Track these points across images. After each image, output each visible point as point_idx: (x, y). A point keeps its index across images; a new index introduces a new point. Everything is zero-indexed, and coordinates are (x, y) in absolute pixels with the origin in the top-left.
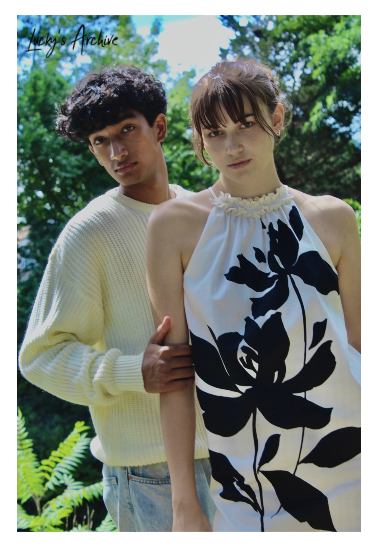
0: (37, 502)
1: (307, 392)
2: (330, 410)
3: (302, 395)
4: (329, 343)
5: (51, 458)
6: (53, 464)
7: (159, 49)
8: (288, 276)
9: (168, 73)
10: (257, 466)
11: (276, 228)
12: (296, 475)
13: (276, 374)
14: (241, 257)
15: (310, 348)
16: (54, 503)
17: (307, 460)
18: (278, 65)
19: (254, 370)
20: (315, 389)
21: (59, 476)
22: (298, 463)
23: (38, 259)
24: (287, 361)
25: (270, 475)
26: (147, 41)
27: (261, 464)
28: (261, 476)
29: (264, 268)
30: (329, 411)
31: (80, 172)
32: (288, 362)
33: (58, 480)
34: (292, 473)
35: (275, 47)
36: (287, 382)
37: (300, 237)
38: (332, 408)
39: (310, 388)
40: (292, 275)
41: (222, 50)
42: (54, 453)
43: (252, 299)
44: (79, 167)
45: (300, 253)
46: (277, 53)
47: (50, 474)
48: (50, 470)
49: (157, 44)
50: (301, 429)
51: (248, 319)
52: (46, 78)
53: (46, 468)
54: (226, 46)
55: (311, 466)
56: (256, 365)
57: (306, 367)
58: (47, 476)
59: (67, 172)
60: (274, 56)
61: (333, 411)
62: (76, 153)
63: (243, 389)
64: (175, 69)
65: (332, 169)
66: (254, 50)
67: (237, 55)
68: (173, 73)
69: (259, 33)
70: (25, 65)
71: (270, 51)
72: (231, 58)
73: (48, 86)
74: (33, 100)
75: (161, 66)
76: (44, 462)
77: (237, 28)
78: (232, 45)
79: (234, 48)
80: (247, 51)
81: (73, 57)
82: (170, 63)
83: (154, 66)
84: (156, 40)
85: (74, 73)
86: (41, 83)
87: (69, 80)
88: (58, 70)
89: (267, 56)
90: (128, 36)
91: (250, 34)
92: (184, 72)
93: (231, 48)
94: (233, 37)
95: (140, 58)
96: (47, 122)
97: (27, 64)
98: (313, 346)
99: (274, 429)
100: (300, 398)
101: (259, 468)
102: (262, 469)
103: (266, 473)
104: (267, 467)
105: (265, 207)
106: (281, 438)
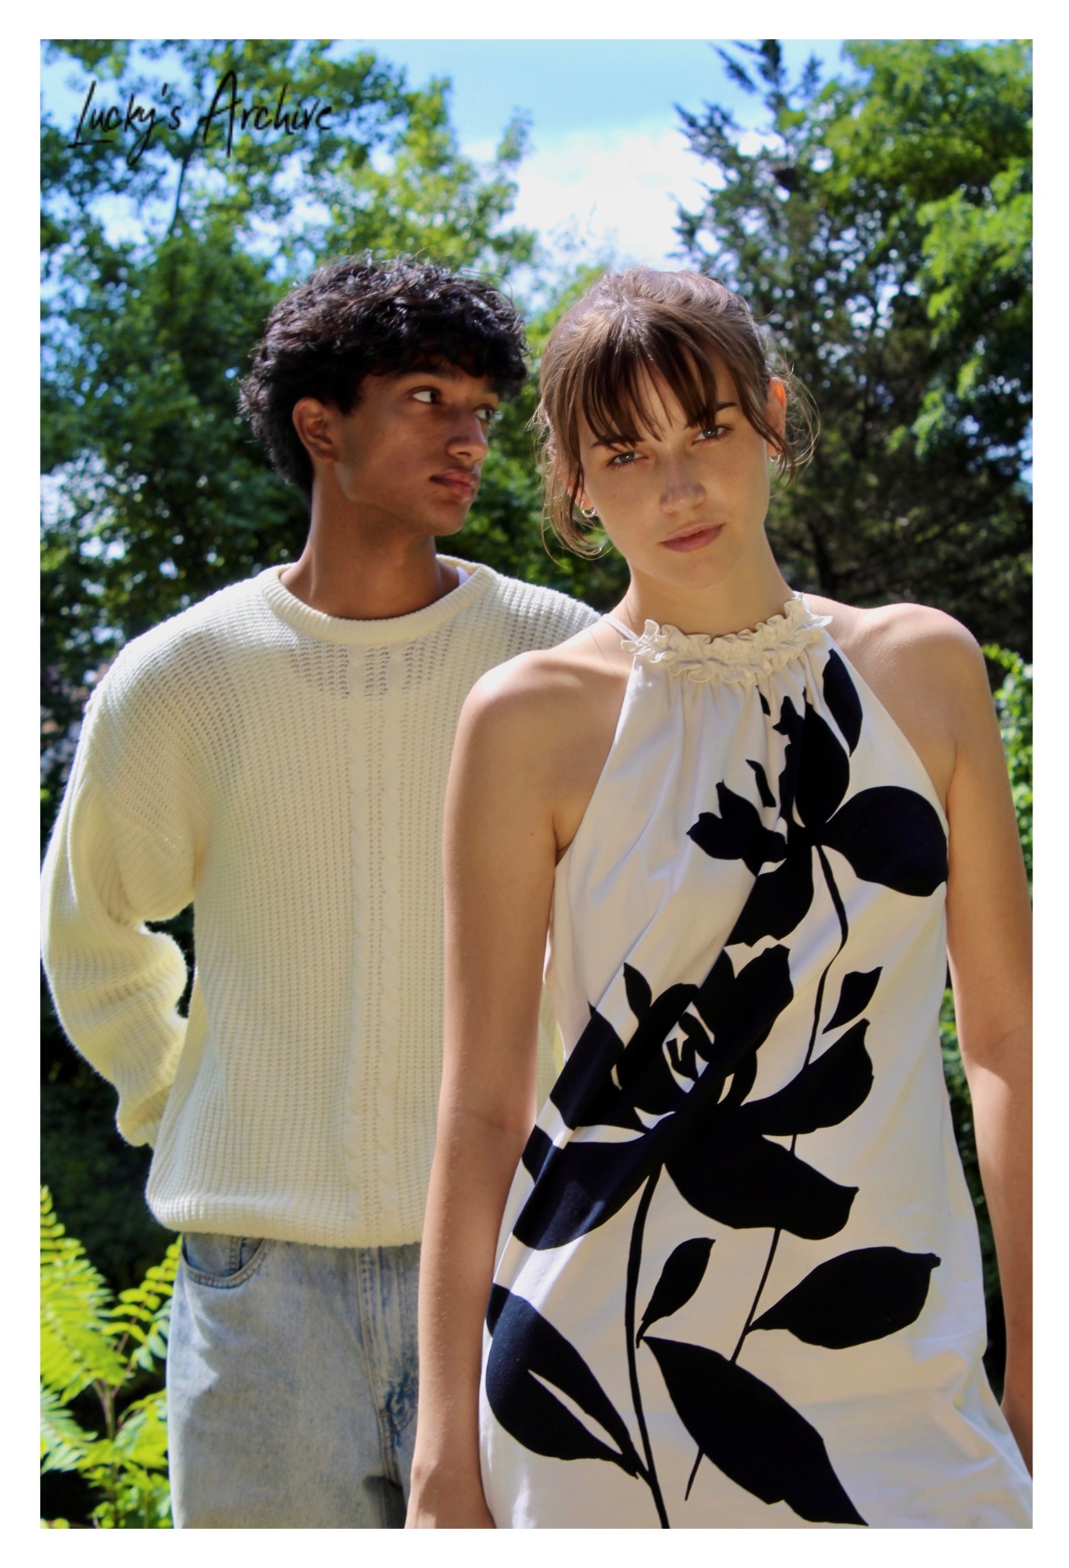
0: (107, 1402)
1: (799, 1137)
2: (850, 1193)
3: (784, 1141)
5: (146, 1285)
6: (153, 1302)
7: (520, 201)
8: (814, 848)
9: (535, 267)
10: (638, 1323)
12: (739, 1362)
13: (729, 1081)
14: (721, 790)
15: (826, 1030)
16: (149, 1406)
17: (771, 1320)
18: (835, 267)
19: (692, 1075)
20: (820, 1132)
22: (748, 1329)
24: (763, 1054)
25: (670, 1355)
26: (486, 179)
27: (649, 1318)
28: (644, 1353)
30: (847, 1194)
32: (765, 1055)
34: (728, 1357)
35: (830, 217)
36: (749, 1105)
37: (853, 740)
39: (809, 1129)
40: (825, 849)
41: (684, 217)
42: (153, 1273)
46: (835, 234)
47: (144, 1326)
48: (145, 1316)
49: (514, 187)
50: (772, 1231)
52: (203, 259)
53: (132, 1311)
54: (697, 206)
55: (783, 1337)
56: (701, 1066)
57: (810, 1073)
58: (135, 1332)
59: (242, 514)
60: (827, 241)
61: (858, 1196)
63: (650, 1120)
64: (559, 258)
65: (962, 556)
66: (774, 223)
67: (724, 233)
68: (550, 269)
69: (788, 177)
70: (154, 221)
71: (814, 227)
72: (708, 240)
73: (210, 281)
74: (165, 314)
75: (518, 248)
76: (128, 1295)
77: (731, 158)
78: (713, 204)
79: (718, 215)
80: (753, 223)
81: (282, 208)
82: (545, 242)
83: (501, 245)
84: (512, 175)
85: (283, 250)
86: (188, 272)
87: (268, 266)
88: (241, 237)
89: (806, 241)
90: (436, 160)
91: (765, 177)
92: (580, 270)
93: (711, 212)
94: (721, 185)
95: (463, 222)
96: (199, 379)
97: (159, 217)
98: (835, 1023)
99: (700, 1225)
100: (779, 1148)
101: (643, 1328)
102: (648, 1333)
103: (658, 1346)
104: (664, 1329)
105: (768, 654)
106: (714, 1250)
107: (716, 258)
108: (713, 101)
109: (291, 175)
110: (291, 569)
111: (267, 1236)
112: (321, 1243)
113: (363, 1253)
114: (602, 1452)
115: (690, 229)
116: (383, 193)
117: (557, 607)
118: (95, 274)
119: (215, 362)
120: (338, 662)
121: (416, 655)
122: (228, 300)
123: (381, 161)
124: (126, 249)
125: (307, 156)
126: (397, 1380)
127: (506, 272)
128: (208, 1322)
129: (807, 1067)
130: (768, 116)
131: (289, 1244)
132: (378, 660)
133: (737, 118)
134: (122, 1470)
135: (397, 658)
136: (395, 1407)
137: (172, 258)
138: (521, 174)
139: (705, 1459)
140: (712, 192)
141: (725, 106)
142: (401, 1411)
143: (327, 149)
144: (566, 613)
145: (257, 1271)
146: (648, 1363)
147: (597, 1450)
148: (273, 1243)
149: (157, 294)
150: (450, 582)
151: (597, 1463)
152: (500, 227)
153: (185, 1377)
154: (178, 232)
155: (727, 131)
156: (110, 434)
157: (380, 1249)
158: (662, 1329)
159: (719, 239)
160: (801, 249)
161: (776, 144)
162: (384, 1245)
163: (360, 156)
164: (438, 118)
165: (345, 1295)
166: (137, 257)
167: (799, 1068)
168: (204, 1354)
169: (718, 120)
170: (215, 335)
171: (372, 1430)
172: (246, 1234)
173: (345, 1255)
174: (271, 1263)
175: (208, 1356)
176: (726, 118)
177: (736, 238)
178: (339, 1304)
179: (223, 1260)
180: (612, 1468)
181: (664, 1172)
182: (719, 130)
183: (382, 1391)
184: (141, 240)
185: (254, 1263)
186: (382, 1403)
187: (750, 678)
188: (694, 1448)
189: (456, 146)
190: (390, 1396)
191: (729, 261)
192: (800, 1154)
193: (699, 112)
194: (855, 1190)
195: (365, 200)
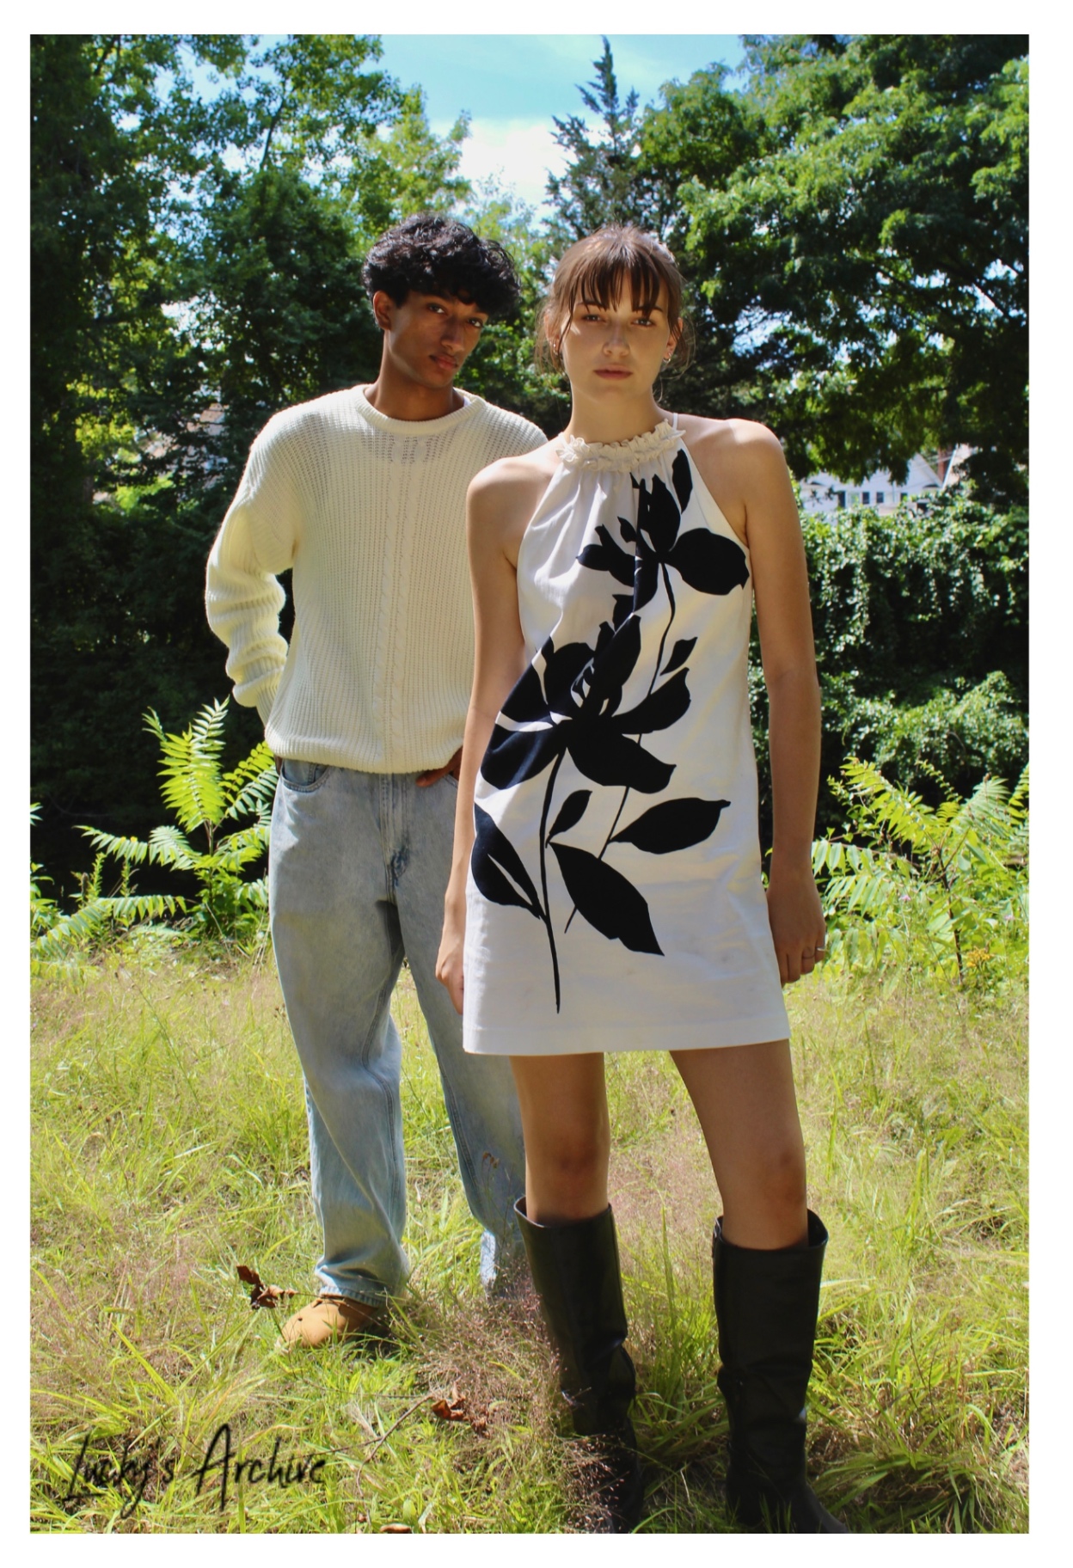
0: (210, 832)
1: (644, 735)
2: (671, 768)
3: (635, 738)
4: (686, 670)
5: (238, 771)
6: (240, 781)
7: (462, 161)
8: (660, 565)
9: (467, 202)
10: (547, 834)
11: (649, 488)
12: (603, 859)
13: (606, 702)
14: (601, 530)
15: (662, 674)
16: (234, 840)
17: (622, 837)
18: (640, 214)
19: (582, 694)
20: (655, 733)
21: (249, 801)
22: (609, 841)
23: (232, 459)
24: (625, 688)
25: (564, 853)
26: (445, 148)
27: (554, 831)
28: (549, 851)
29: (629, 548)
30: (669, 769)
31: (313, 337)
32: (627, 689)
33: (246, 806)
34: (597, 856)
35: (638, 185)
36: (617, 717)
37: (684, 507)
38: (674, 766)
39: (649, 731)
40: (667, 566)
41: (552, 179)
42: (242, 764)
43: (616, 596)
44: (315, 330)
45: (682, 531)
46: (641, 195)
47: (234, 794)
48: (235, 788)
49: (459, 153)
50: (624, 788)
51: (604, 626)
52: (281, 183)
53: (228, 785)
54: (561, 173)
55: (629, 848)
56: (586, 688)
57: (651, 699)
58: (230, 797)
59: (293, 335)
60: (635, 199)
61: (675, 770)
62: (314, 307)
63: (557, 718)
64: (481, 197)
65: (698, 384)
66: (605, 186)
67: (576, 190)
68: (476, 203)
69: (616, 159)
70: (252, 159)
71: (628, 189)
72: (566, 194)
73: (284, 196)
74: (257, 214)
75: (461, 188)
76: (228, 776)
77: (583, 148)
78: (571, 173)
79: (574, 178)
80: (593, 186)
81: (328, 157)
82: (474, 186)
83: (449, 186)
84: (458, 148)
85: (324, 181)
86: (272, 190)
87: (317, 191)
88: (302, 172)
89: (623, 198)
90: (415, 135)
91: (601, 162)
92: (493, 204)
93: (570, 177)
94: (575, 162)
95: (428, 172)
96: (275, 253)
97: (255, 157)
98: (667, 670)
99: (584, 783)
100: (631, 741)
101: (550, 838)
102: (553, 840)
103: (557, 848)
104: (561, 839)
105: (637, 456)
106: (591, 797)
107: (570, 204)
108: (573, 115)
109: (331, 138)
110: (370, 387)
111: (331, 764)
112: (360, 769)
113: (384, 777)
114: (521, 903)
115: (554, 188)
116: (385, 153)
117: (518, 424)
118: (218, 189)
119: (284, 244)
120: (388, 442)
121: (433, 444)
122: (293, 209)
123: (384, 133)
124: (236, 177)
125: (342, 128)
126: (398, 850)
127: (451, 203)
128: (295, 811)
129: (650, 696)
130: (608, 128)
131: (342, 769)
132: (411, 444)
133: (587, 125)
134: (217, 872)
135: (422, 444)
136: (396, 864)
137: (264, 181)
138: (465, 146)
139: (578, 912)
140: (572, 166)
141: (580, 118)
142: (399, 867)
143: (351, 126)
144: (523, 428)
145: (323, 784)
146: (551, 857)
147: (519, 902)
148: (334, 768)
149: (254, 202)
150: (458, 403)
151: (519, 909)
152: (451, 177)
153: (280, 839)
154: (265, 168)
155: (581, 132)
156: (224, 282)
157: (393, 775)
158: (560, 839)
159: (573, 193)
160: (620, 203)
161: (608, 140)
162: (396, 772)
163: (370, 130)
164: (418, 109)
165: (372, 801)
166: (243, 180)
167: (644, 696)
168: (291, 828)
169: (576, 126)
170: (285, 227)
171: (382, 875)
172: (319, 762)
173: (374, 777)
174: (334, 778)
175: (292, 828)
176: (581, 125)
177: (583, 195)
178: (368, 805)
179: (305, 776)
180: (526, 912)
181: (567, 751)
182: (577, 131)
183: (389, 856)
184: (244, 170)
185: (322, 779)
186: (389, 862)
187: (626, 470)
188: (572, 905)
189: (428, 129)
190: (394, 858)
191: (578, 207)
192: (644, 745)
193: (565, 120)
194: (673, 766)
195: (374, 155)
